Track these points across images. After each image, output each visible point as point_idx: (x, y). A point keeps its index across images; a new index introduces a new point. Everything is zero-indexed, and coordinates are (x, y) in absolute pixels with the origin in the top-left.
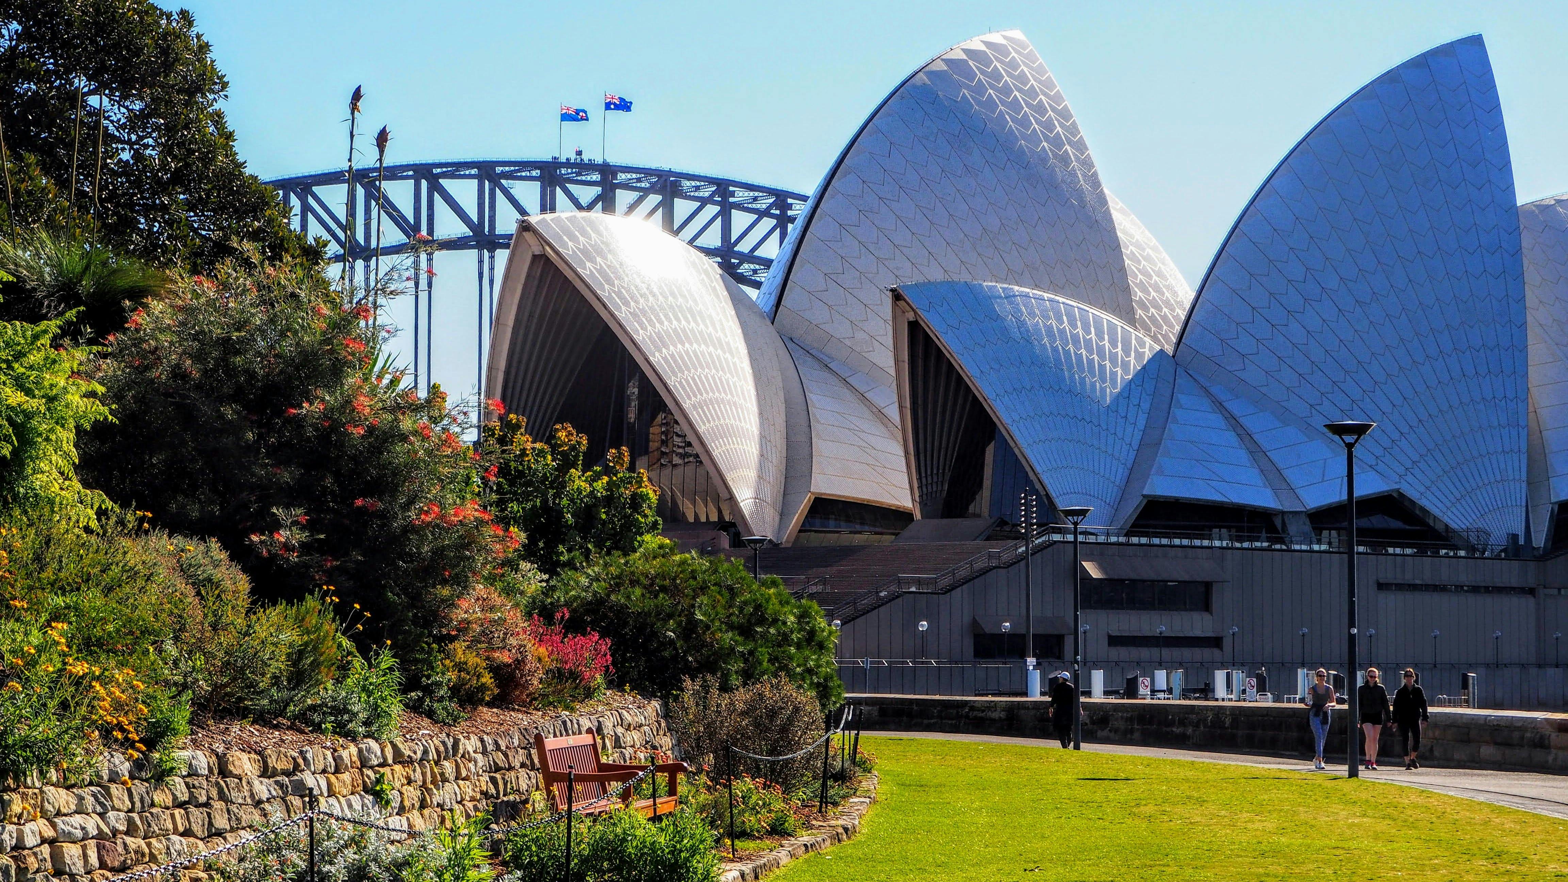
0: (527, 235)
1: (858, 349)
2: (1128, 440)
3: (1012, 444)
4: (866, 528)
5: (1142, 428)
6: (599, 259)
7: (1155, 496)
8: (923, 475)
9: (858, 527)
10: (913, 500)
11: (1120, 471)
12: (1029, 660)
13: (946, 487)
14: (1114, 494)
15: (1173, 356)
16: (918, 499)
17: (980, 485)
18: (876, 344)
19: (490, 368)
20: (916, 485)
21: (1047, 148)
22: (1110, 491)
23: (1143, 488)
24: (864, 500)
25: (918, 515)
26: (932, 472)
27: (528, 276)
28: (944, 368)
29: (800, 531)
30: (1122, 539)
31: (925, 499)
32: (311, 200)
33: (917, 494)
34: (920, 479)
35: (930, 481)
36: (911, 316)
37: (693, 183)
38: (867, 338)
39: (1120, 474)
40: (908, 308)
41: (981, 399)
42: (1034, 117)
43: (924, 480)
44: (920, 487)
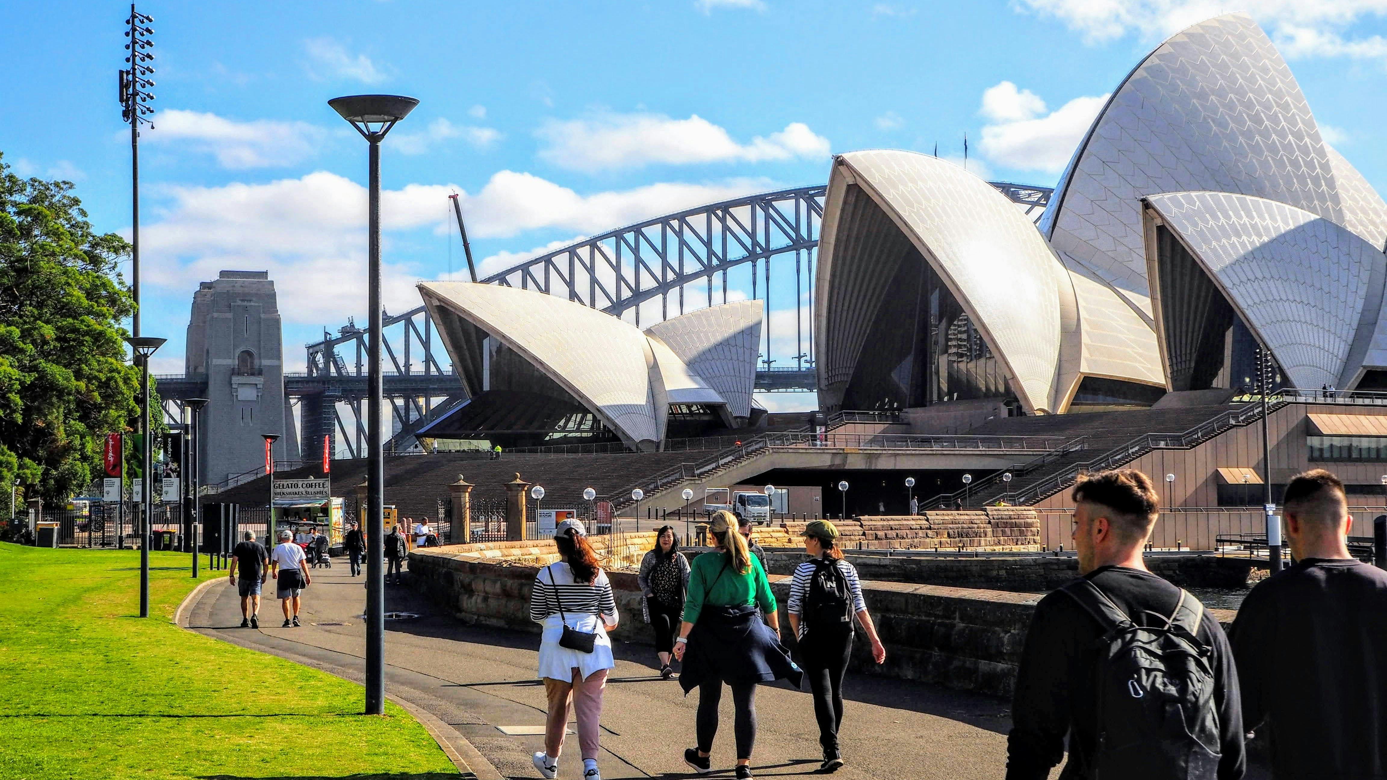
0: (841, 168)
1: (1120, 260)
2: (1348, 321)
3: (1248, 326)
4: (1128, 401)
5: (1360, 311)
6: (901, 187)
7: (1373, 367)
8: (1174, 355)
9: (1121, 401)
10: (1166, 376)
11: (1342, 345)
12: (1268, 506)
13: (1193, 365)
14: (1338, 365)
15: (1384, 253)
16: (1169, 375)
17: (1222, 363)
18: (1134, 255)
19: (818, 279)
20: (1168, 363)
21: (1271, 99)
22: (1333, 364)
23: (1362, 361)
24: (1125, 378)
25: (1170, 388)
26: (1181, 352)
27: (845, 203)
28: (1189, 265)
29: (1072, 404)
30: (1348, 401)
31: (1175, 376)
32: (771, 211)
33: (1169, 371)
34: (1171, 359)
35: (1179, 360)
36: (1159, 222)
37: (1027, 192)
38: (1127, 250)
39: (1340, 349)
40: (1157, 215)
41: (1220, 289)
42: (1260, 76)
43: (1174, 360)
44: (1171, 365)
